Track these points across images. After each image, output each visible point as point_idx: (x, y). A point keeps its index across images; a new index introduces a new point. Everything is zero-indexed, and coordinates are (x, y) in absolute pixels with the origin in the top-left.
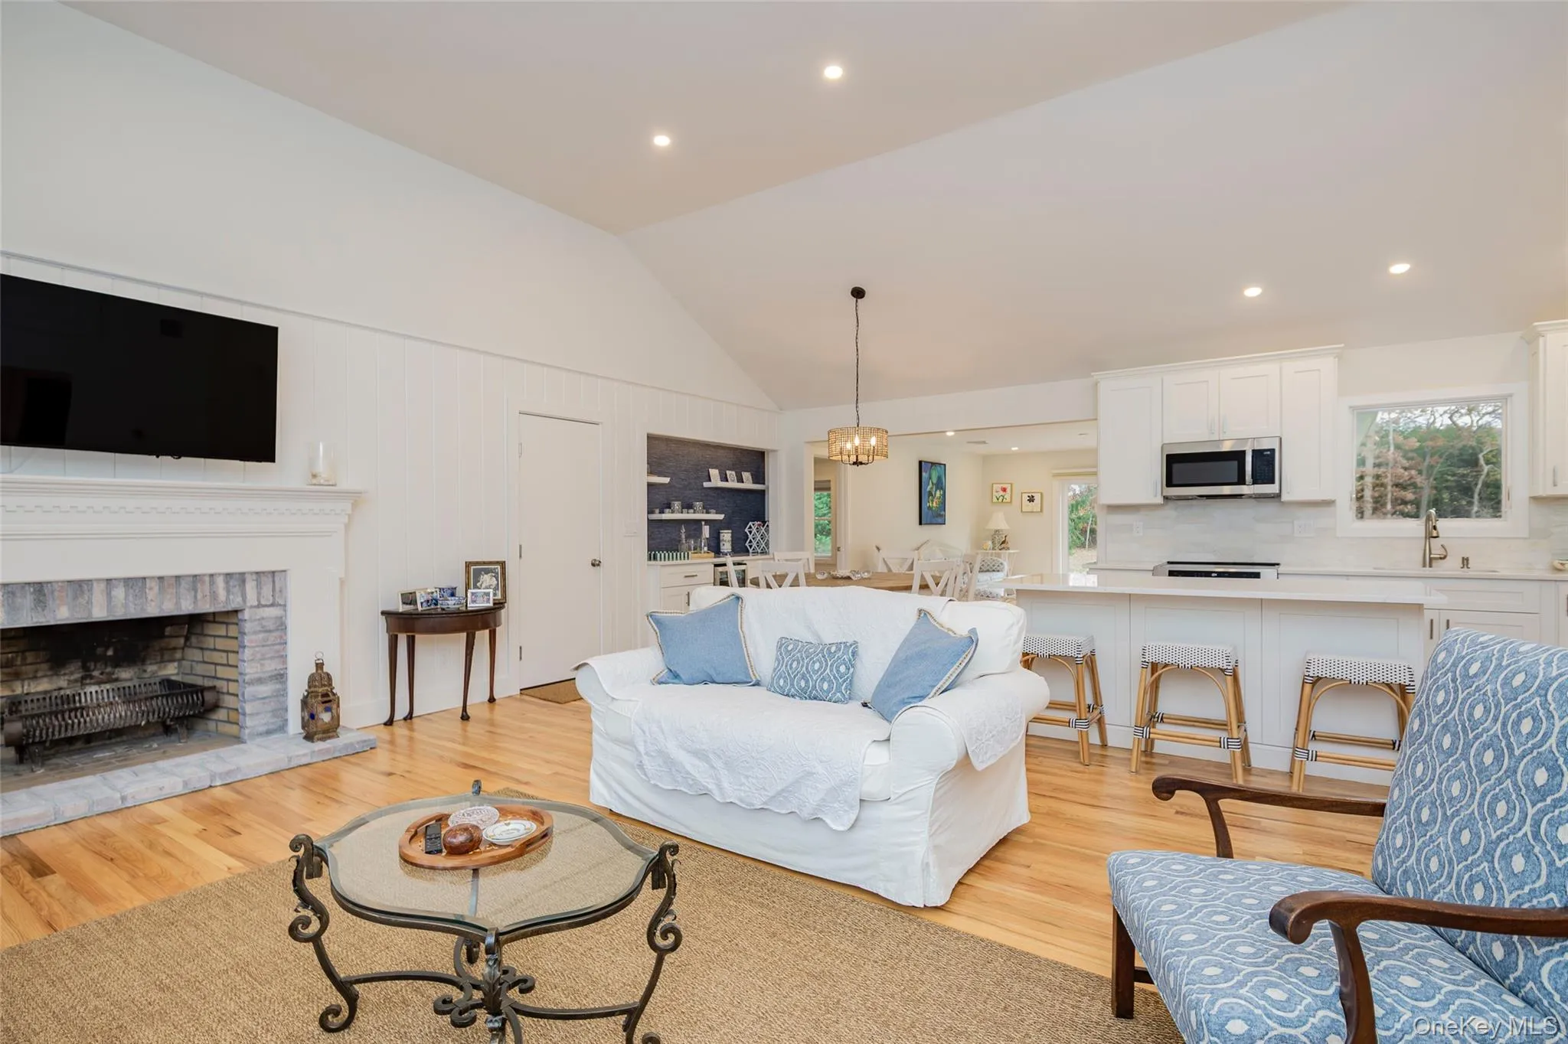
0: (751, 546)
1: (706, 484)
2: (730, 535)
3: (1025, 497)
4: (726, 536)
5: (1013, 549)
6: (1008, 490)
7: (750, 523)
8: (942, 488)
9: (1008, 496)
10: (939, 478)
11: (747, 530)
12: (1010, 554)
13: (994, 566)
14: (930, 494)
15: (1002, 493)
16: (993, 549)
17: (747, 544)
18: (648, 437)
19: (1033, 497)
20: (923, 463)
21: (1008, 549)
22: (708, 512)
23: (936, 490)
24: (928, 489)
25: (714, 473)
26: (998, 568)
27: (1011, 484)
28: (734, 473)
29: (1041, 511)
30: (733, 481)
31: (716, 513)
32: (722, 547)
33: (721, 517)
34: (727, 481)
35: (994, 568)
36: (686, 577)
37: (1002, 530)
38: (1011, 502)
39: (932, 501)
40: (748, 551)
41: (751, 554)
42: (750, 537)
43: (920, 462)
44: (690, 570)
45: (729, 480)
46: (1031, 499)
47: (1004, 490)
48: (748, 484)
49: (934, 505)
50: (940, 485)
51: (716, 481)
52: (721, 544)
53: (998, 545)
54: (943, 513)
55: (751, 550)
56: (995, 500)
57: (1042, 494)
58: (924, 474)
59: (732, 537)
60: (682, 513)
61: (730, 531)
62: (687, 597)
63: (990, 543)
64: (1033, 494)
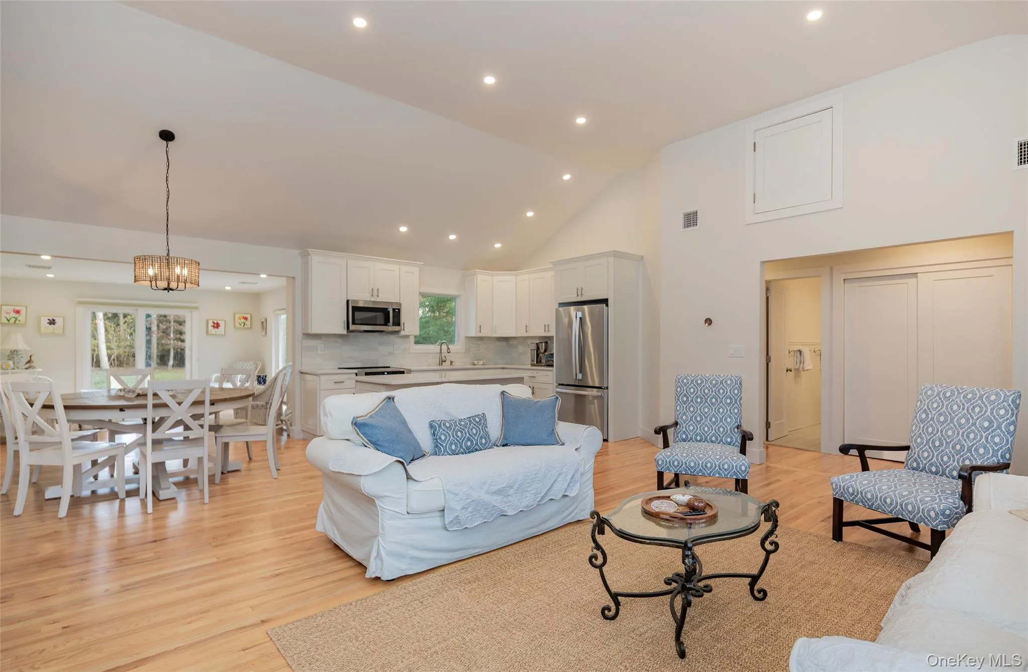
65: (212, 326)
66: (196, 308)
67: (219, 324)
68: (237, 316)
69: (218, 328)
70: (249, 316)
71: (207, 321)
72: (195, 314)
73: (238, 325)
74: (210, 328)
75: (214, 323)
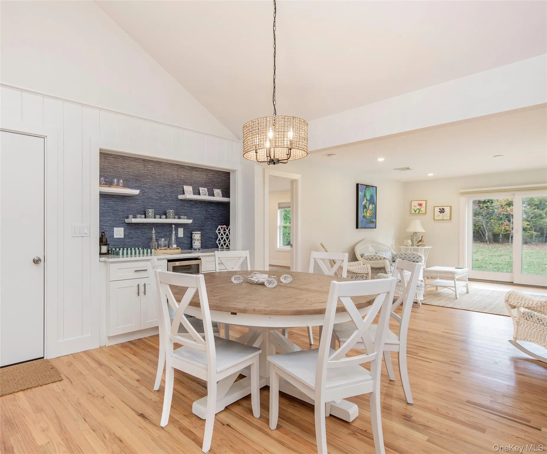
0: (220, 243)
1: (181, 197)
2: (200, 235)
3: (437, 210)
4: (197, 236)
5: (427, 246)
6: (424, 205)
7: (219, 227)
8: (373, 203)
9: (423, 209)
10: (372, 197)
11: (217, 232)
12: (426, 249)
13: (414, 258)
14: (365, 207)
15: (418, 207)
16: (412, 245)
17: (217, 242)
18: (101, 153)
19: (443, 209)
20: (359, 185)
21: (424, 245)
22: (179, 218)
23: (369, 205)
24: (364, 203)
25: (188, 189)
26: (418, 260)
27: (426, 201)
28: (206, 189)
29: (450, 219)
30: (205, 195)
31: (187, 219)
32: (194, 244)
33: (190, 221)
34: (200, 195)
35: (414, 260)
36: (136, 271)
37: (419, 233)
38: (426, 213)
39: (366, 212)
40: (218, 247)
41: (219, 249)
42: (220, 236)
43: (357, 185)
44: (141, 265)
45: (201, 194)
46: (442, 211)
47: (420, 205)
48: (218, 197)
49: (368, 214)
50: (372, 201)
51: (189, 193)
52: (193, 242)
53: (415, 243)
54: (374, 220)
55: (220, 246)
56: (413, 212)
57: (451, 207)
58: (360, 193)
59: (202, 236)
60: (155, 218)
61: (200, 232)
62: (144, 286)
63: (410, 242)
64: (444, 208)
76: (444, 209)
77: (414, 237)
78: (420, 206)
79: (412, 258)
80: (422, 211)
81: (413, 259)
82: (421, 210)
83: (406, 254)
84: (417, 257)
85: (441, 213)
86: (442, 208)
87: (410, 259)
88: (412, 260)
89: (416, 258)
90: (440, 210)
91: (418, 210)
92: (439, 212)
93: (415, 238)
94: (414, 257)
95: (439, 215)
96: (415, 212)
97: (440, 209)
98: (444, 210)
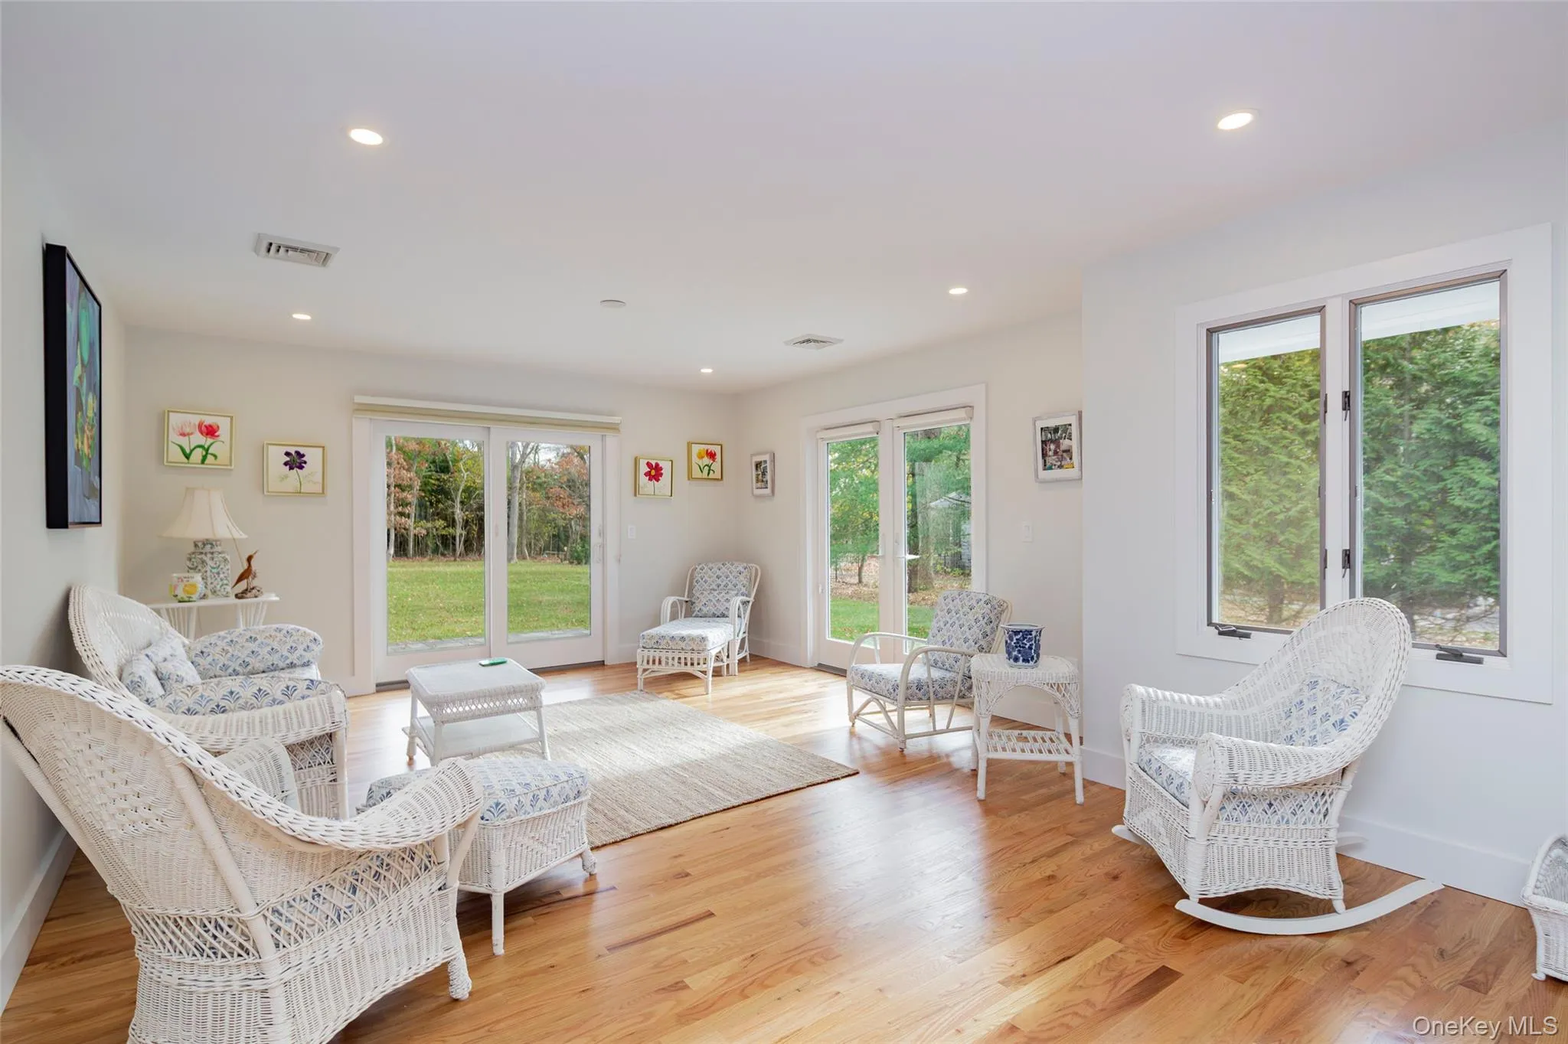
3: (276, 457)
6: (223, 433)
15: (201, 439)
19: (300, 455)
29: (324, 490)
38: (231, 465)
39: (82, 431)
46: (296, 461)
47: (209, 431)
49: (85, 446)
56: (176, 455)
64: (302, 451)
65: (646, 474)
66: (614, 428)
67: (661, 469)
68: (696, 449)
69: (658, 480)
70: (717, 449)
71: (636, 461)
72: (611, 440)
73: (696, 473)
74: (644, 480)
75: (649, 465)
76: (303, 456)
77: (207, 559)
78: (207, 434)
79: (286, 653)
80: (215, 457)
81: (289, 655)
82: (210, 451)
83: (256, 639)
84: (305, 646)
85: (291, 468)
86: (298, 453)
87: (277, 656)
88: (287, 658)
89: (300, 651)
90: (288, 459)
91: (199, 452)
92: (286, 464)
93: (211, 563)
94: (294, 645)
95: (286, 477)
96: (187, 457)
97: (288, 454)
98: (304, 459)
